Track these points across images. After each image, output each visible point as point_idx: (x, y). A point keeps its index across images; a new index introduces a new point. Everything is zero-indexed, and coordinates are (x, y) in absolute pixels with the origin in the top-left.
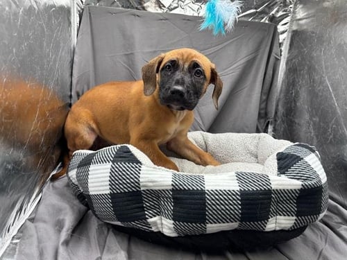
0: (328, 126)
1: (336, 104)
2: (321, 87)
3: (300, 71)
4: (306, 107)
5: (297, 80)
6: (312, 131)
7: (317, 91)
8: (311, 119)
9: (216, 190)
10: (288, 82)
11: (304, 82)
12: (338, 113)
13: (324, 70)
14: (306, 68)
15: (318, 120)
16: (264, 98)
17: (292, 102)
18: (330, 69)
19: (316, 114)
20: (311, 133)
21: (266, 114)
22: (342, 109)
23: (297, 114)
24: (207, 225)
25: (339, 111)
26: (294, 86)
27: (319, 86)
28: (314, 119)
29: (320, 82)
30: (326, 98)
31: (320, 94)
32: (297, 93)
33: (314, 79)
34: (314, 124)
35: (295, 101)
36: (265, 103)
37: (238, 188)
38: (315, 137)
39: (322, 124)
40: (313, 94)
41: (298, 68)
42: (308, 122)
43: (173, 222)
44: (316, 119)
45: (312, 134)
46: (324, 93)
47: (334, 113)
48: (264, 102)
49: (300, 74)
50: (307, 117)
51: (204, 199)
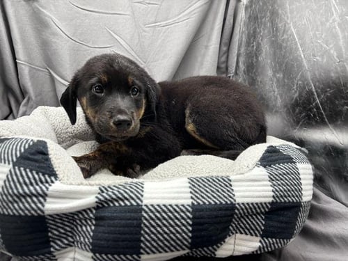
0: (293, 82)
1: (302, 56)
2: (285, 36)
3: (262, 18)
4: (269, 61)
5: (258, 30)
6: (276, 90)
7: (280, 41)
8: (274, 75)
9: (159, 206)
10: (249, 33)
11: (266, 31)
12: (304, 66)
13: (289, 15)
14: (268, 14)
15: (282, 76)
16: (224, 49)
17: (253, 57)
18: (295, 13)
19: (280, 69)
20: (274, 91)
21: (227, 68)
22: (309, 61)
23: (259, 70)
24: (142, 256)
25: (305, 63)
26: (255, 37)
27: (283, 36)
28: (278, 75)
29: (284, 31)
30: (291, 49)
31: (284, 45)
32: (259, 44)
33: (276, 28)
34: (278, 81)
35: (256, 56)
36: (225, 56)
37: (190, 202)
38: (279, 96)
39: (286, 81)
40: (277, 45)
41: (259, 16)
42: (271, 80)
43: (91, 254)
44: (280, 75)
45: (276, 93)
46: (289, 43)
47: (300, 66)
48: (224, 54)
49: (261, 22)
50: (270, 73)
51: (139, 219)
